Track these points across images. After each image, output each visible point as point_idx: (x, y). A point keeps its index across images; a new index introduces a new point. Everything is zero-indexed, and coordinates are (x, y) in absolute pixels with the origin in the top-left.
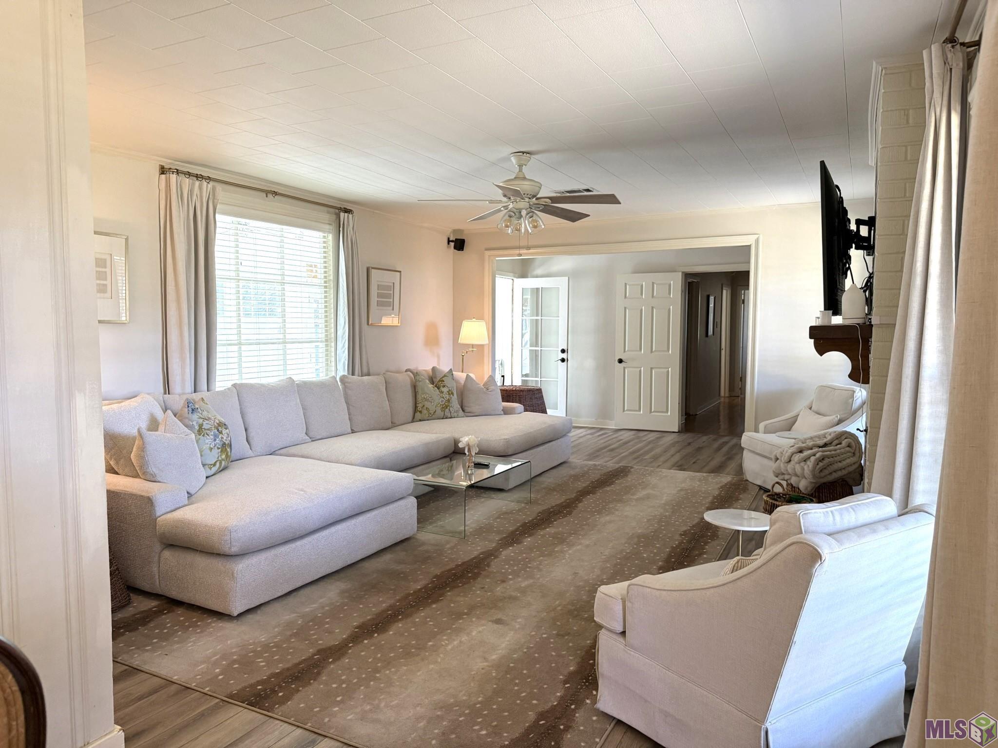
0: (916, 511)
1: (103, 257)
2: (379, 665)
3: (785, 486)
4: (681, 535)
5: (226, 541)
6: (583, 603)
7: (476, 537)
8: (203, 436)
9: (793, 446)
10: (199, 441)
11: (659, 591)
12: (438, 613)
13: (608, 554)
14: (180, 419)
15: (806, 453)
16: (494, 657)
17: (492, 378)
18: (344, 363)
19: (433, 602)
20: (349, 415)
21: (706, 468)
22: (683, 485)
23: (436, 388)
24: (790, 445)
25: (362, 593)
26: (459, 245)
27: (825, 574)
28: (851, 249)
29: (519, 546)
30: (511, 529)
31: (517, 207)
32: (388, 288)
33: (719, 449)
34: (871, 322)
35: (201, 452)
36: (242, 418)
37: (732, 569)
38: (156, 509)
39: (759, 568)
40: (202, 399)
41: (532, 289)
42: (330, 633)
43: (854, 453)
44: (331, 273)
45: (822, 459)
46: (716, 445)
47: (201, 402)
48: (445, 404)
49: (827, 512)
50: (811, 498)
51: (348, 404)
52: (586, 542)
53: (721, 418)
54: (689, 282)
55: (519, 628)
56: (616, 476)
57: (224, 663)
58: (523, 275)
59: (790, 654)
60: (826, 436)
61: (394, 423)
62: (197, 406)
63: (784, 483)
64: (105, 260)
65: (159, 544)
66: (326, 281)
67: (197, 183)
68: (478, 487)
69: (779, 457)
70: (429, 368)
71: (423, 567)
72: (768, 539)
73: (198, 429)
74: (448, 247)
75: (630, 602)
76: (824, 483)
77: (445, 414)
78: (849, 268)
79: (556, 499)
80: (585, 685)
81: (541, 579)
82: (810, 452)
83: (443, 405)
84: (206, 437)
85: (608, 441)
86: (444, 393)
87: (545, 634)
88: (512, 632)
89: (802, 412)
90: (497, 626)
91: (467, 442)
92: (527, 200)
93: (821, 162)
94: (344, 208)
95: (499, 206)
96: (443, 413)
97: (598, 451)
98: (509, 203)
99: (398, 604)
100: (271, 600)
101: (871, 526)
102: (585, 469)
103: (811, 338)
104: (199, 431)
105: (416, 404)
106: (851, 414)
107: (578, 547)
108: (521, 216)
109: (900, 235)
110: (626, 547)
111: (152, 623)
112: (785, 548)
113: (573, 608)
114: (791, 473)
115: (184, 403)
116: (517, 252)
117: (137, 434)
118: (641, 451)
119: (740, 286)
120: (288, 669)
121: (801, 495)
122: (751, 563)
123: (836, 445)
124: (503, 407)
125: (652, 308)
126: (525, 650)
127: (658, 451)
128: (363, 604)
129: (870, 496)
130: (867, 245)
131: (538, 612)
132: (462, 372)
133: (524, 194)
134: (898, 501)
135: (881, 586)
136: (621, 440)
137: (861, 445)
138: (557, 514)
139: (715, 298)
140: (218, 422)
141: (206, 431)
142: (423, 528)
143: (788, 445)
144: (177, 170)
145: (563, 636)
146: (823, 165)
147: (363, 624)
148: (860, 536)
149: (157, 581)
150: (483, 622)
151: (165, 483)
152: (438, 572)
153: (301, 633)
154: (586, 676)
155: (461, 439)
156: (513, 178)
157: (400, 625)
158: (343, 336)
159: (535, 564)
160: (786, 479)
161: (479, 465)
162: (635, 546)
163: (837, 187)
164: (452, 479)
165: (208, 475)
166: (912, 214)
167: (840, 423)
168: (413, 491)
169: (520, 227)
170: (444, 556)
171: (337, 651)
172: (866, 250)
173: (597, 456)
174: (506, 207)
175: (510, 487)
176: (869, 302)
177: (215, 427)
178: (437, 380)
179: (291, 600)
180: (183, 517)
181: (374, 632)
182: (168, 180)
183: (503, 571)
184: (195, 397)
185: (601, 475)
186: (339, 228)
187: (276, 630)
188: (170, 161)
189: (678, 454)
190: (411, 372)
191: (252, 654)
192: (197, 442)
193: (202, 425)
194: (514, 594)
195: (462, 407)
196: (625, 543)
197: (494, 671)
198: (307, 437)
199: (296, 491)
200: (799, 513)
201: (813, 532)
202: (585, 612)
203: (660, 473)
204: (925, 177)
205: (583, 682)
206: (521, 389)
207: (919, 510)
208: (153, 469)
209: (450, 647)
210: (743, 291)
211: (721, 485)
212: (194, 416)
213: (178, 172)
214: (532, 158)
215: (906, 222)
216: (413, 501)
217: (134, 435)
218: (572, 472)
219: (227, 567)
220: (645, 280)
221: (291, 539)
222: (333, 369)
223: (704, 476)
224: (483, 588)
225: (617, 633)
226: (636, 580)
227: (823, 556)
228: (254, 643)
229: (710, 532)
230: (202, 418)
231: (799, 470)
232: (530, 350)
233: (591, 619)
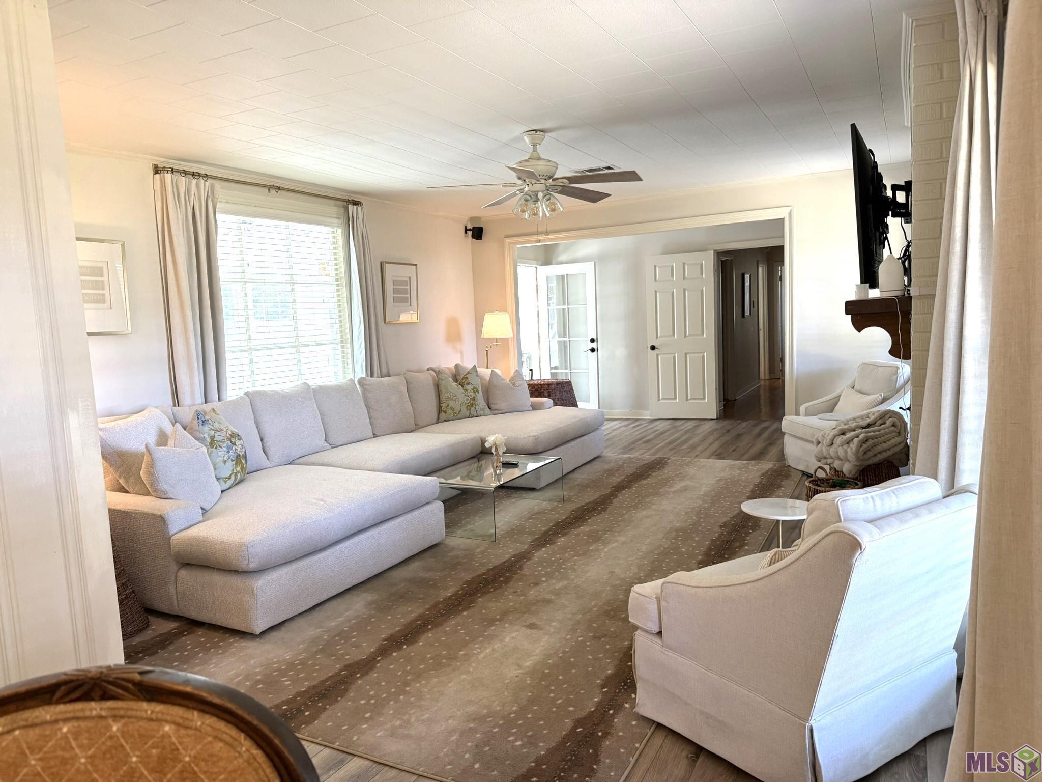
0: (961, 491)
1: (100, 265)
2: (409, 678)
3: (828, 471)
4: (721, 526)
5: (243, 557)
6: (619, 603)
7: (507, 539)
8: (216, 448)
9: (835, 428)
10: (212, 454)
11: (694, 588)
12: (470, 620)
13: (645, 550)
14: (190, 431)
15: (849, 435)
16: (528, 664)
17: (518, 374)
18: (362, 365)
19: (464, 610)
20: (369, 418)
21: (746, 456)
22: (722, 474)
23: (460, 386)
24: (833, 427)
25: (390, 604)
26: (478, 233)
27: (866, 563)
28: (888, 217)
29: (552, 546)
30: (543, 529)
31: (533, 190)
32: (404, 283)
33: (759, 435)
34: (909, 294)
35: (214, 465)
36: (257, 427)
37: (769, 563)
38: (169, 527)
39: (796, 560)
40: (213, 409)
41: (558, 277)
42: (356, 646)
43: (899, 433)
44: (343, 270)
45: (866, 440)
46: (757, 430)
47: (213, 413)
48: (470, 402)
49: (867, 498)
50: (856, 481)
51: (369, 407)
52: (622, 539)
53: (762, 402)
54: (722, 261)
55: (553, 632)
56: (652, 468)
57: (248, 683)
58: (547, 262)
59: (832, 648)
60: (870, 416)
61: (418, 425)
62: (207, 418)
63: (827, 468)
64: (102, 268)
65: (174, 564)
66: (338, 279)
67: (194, 182)
68: (508, 488)
69: (820, 441)
70: (452, 365)
71: (453, 573)
72: (806, 528)
73: (210, 441)
74: (465, 236)
75: (666, 601)
76: (869, 466)
77: (471, 413)
78: (886, 238)
79: (591, 496)
80: (623, 688)
81: (576, 580)
82: (853, 433)
83: (468, 403)
84: (219, 449)
85: (645, 431)
86: (469, 391)
87: (580, 637)
88: (547, 637)
89: (844, 391)
90: (531, 630)
91: (493, 441)
92: (543, 181)
93: (851, 125)
94: (353, 200)
95: (514, 190)
96: (469, 411)
97: (633, 443)
98: (524, 186)
99: (427, 613)
100: (295, 616)
101: (913, 510)
102: (620, 463)
103: (847, 313)
104: (211, 443)
105: (440, 404)
106: (894, 392)
107: (614, 545)
108: (538, 200)
109: (937, 199)
110: (664, 542)
111: (172, 645)
112: (823, 538)
113: (610, 608)
114: (833, 457)
115: (193, 416)
116: (535, 238)
117: (145, 450)
118: (678, 442)
119: (777, 262)
120: (314, 687)
121: (845, 479)
122: (789, 555)
123: (880, 425)
124: (531, 403)
125: (684, 290)
126: (561, 655)
127: (696, 439)
128: (390, 615)
129: (912, 479)
130: (903, 212)
131: (572, 614)
132: (487, 368)
133: (540, 175)
134: (944, 482)
135: (927, 573)
136: (657, 430)
137: (907, 424)
138: (592, 511)
139: (750, 276)
140: (230, 433)
141: (219, 443)
142: (452, 532)
143: (831, 427)
144: (172, 169)
145: (599, 638)
146: (854, 128)
147: (391, 635)
148: (902, 521)
149: (176, 602)
150: (517, 627)
151: (177, 499)
152: (468, 578)
153: (327, 648)
154: (625, 679)
155: (487, 439)
156: (527, 158)
157: (430, 635)
158: (359, 336)
159: (569, 564)
160: (828, 463)
161: (507, 465)
162: (673, 541)
163: (871, 151)
164: (481, 481)
165: (223, 490)
166: (949, 176)
167: (885, 402)
168: (439, 494)
169: (537, 212)
170: (475, 561)
171: (365, 666)
172: (904, 217)
173: (632, 449)
174: (521, 191)
175: (541, 486)
176: (907, 272)
177: (227, 438)
178: (460, 377)
179: (317, 615)
180: (198, 534)
181: (402, 644)
182: (163, 180)
183: (536, 573)
184: (205, 408)
185: (637, 468)
186: (348, 222)
187: (301, 646)
188: (165, 160)
189: (717, 442)
190: (433, 371)
191: (276, 673)
192: (210, 455)
193: (214, 437)
194: (548, 597)
195: (488, 406)
196: (663, 538)
197: (529, 679)
198: (327, 444)
199: (315, 501)
200: (837, 501)
201: (853, 520)
202: (622, 612)
203: (698, 463)
204: (961, 134)
205: (621, 686)
206: (550, 383)
207: (965, 490)
208: (164, 486)
209: (482, 656)
210: (780, 267)
211: (762, 472)
212: (204, 428)
213: (173, 171)
214: (546, 136)
215: (944, 186)
216: (439, 505)
217: (142, 451)
218: (606, 467)
219: (247, 584)
220: (675, 261)
221: (311, 551)
222: (351, 371)
223: (744, 464)
224: (515, 592)
225: (654, 634)
226: (671, 578)
227: (863, 545)
228: (278, 662)
229: (751, 523)
230: (214, 430)
231: (842, 452)
232: (558, 341)
233: (626, 619)
